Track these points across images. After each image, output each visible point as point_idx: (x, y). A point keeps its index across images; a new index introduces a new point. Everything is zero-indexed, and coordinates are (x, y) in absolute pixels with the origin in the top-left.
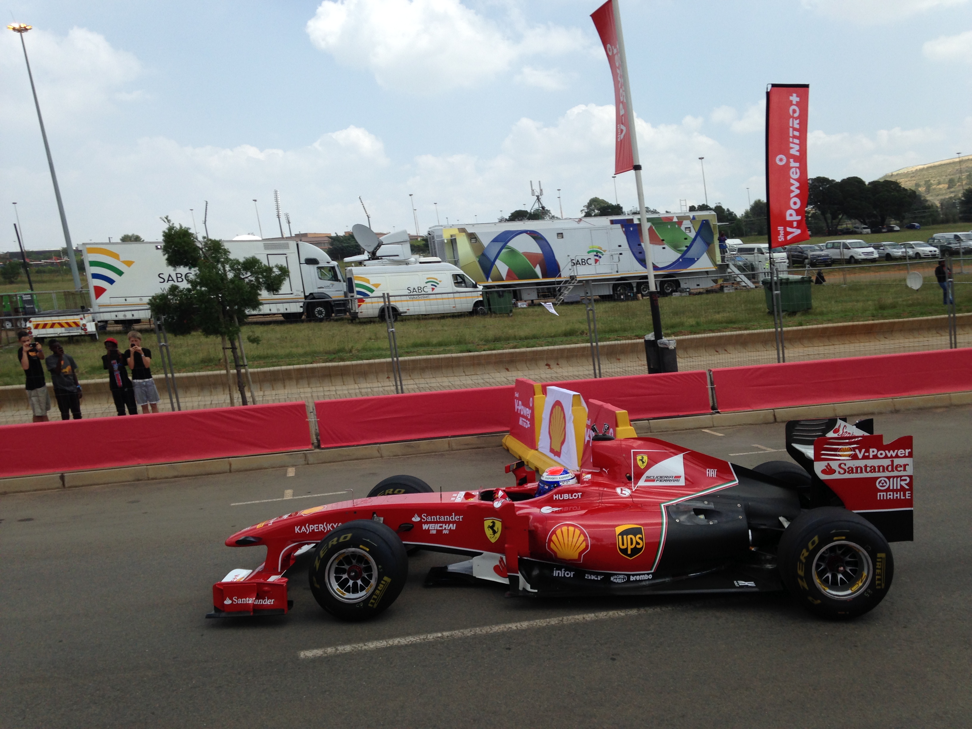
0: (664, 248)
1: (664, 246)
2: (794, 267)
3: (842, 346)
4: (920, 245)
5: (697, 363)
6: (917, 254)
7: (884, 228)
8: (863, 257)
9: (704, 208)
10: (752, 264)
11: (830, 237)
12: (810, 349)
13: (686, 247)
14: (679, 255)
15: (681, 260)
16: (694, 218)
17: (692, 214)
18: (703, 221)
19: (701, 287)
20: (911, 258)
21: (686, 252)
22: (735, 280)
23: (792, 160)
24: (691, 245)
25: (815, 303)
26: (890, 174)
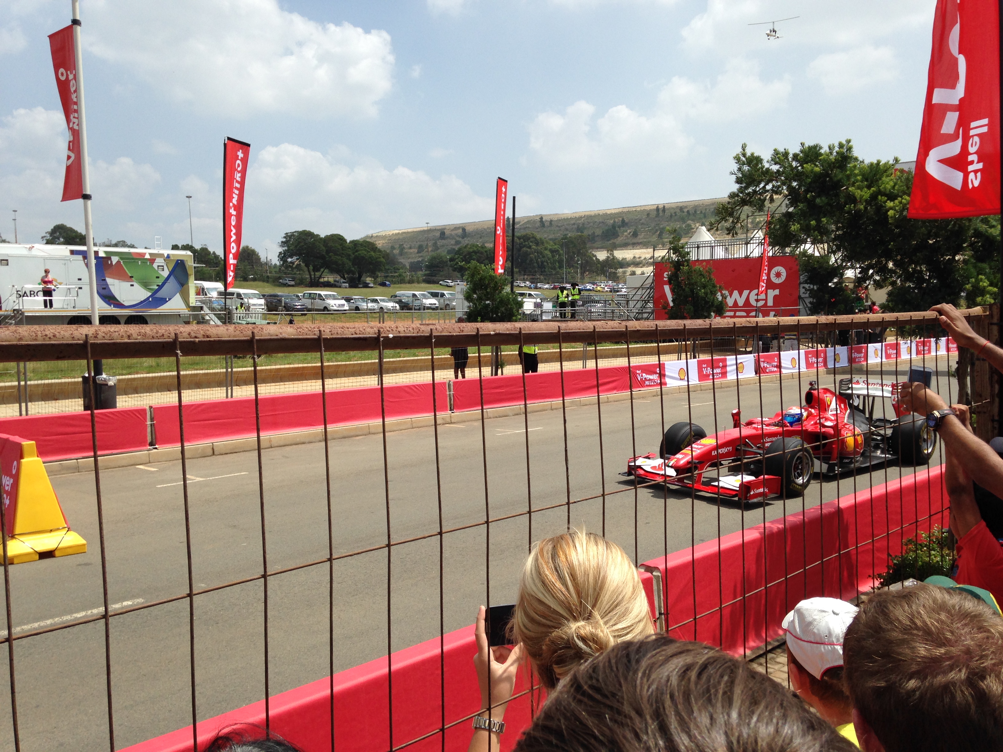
1: (132, 283)
4: (383, 301)
6: (381, 308)
7: (360, 284)
8: (335, 308)
9: (188, 247)
11: (309, 288)
13: (157, 286)
14: (149, 294)
15: (150, 299)
16: (172, 257)
18: (179, 260)
20: (374, 311)
21: (156, 291)
24: (163, 284)
26: (371, 235)
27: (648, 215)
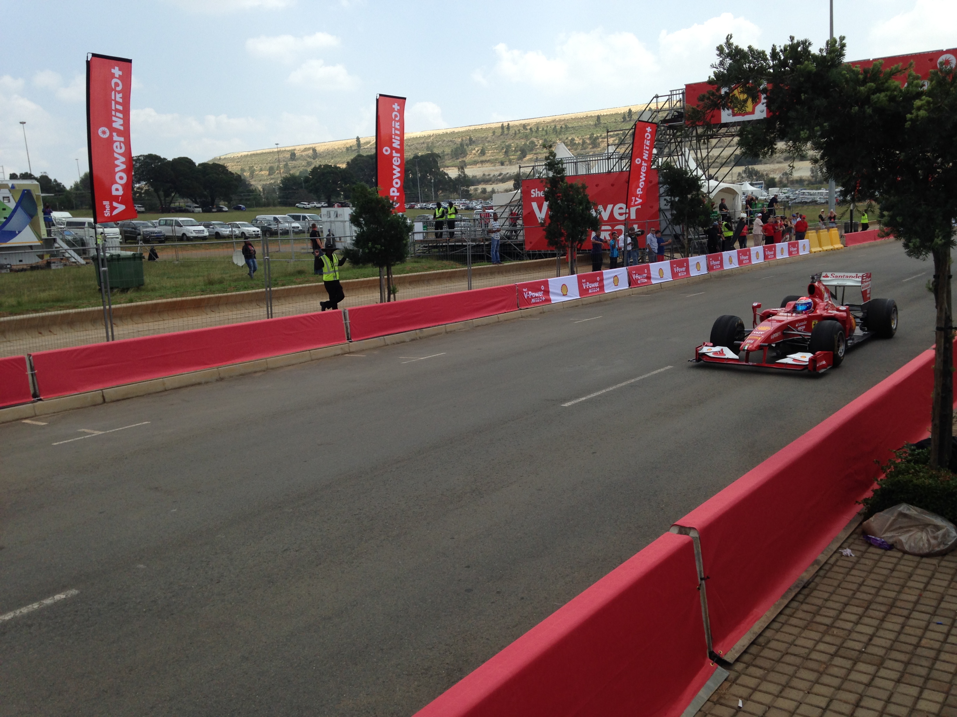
2: (126, 243)
3: (171, 321)
5: (15, 348)
6: (243, 233)
7: (213, 208)
8: (194, 234)
10: (82, 240)
11: (163, 215)
12: (140, 326)
16: (13, 187)
17: (12, 183)
18: (24, 190)
19: (24, 262)
20: (237, 237)
21: (5, 224)
22: (63, 256)
23: (115, 134)
25: (147, 279)
26: (218, 158)
27: (494, 132)
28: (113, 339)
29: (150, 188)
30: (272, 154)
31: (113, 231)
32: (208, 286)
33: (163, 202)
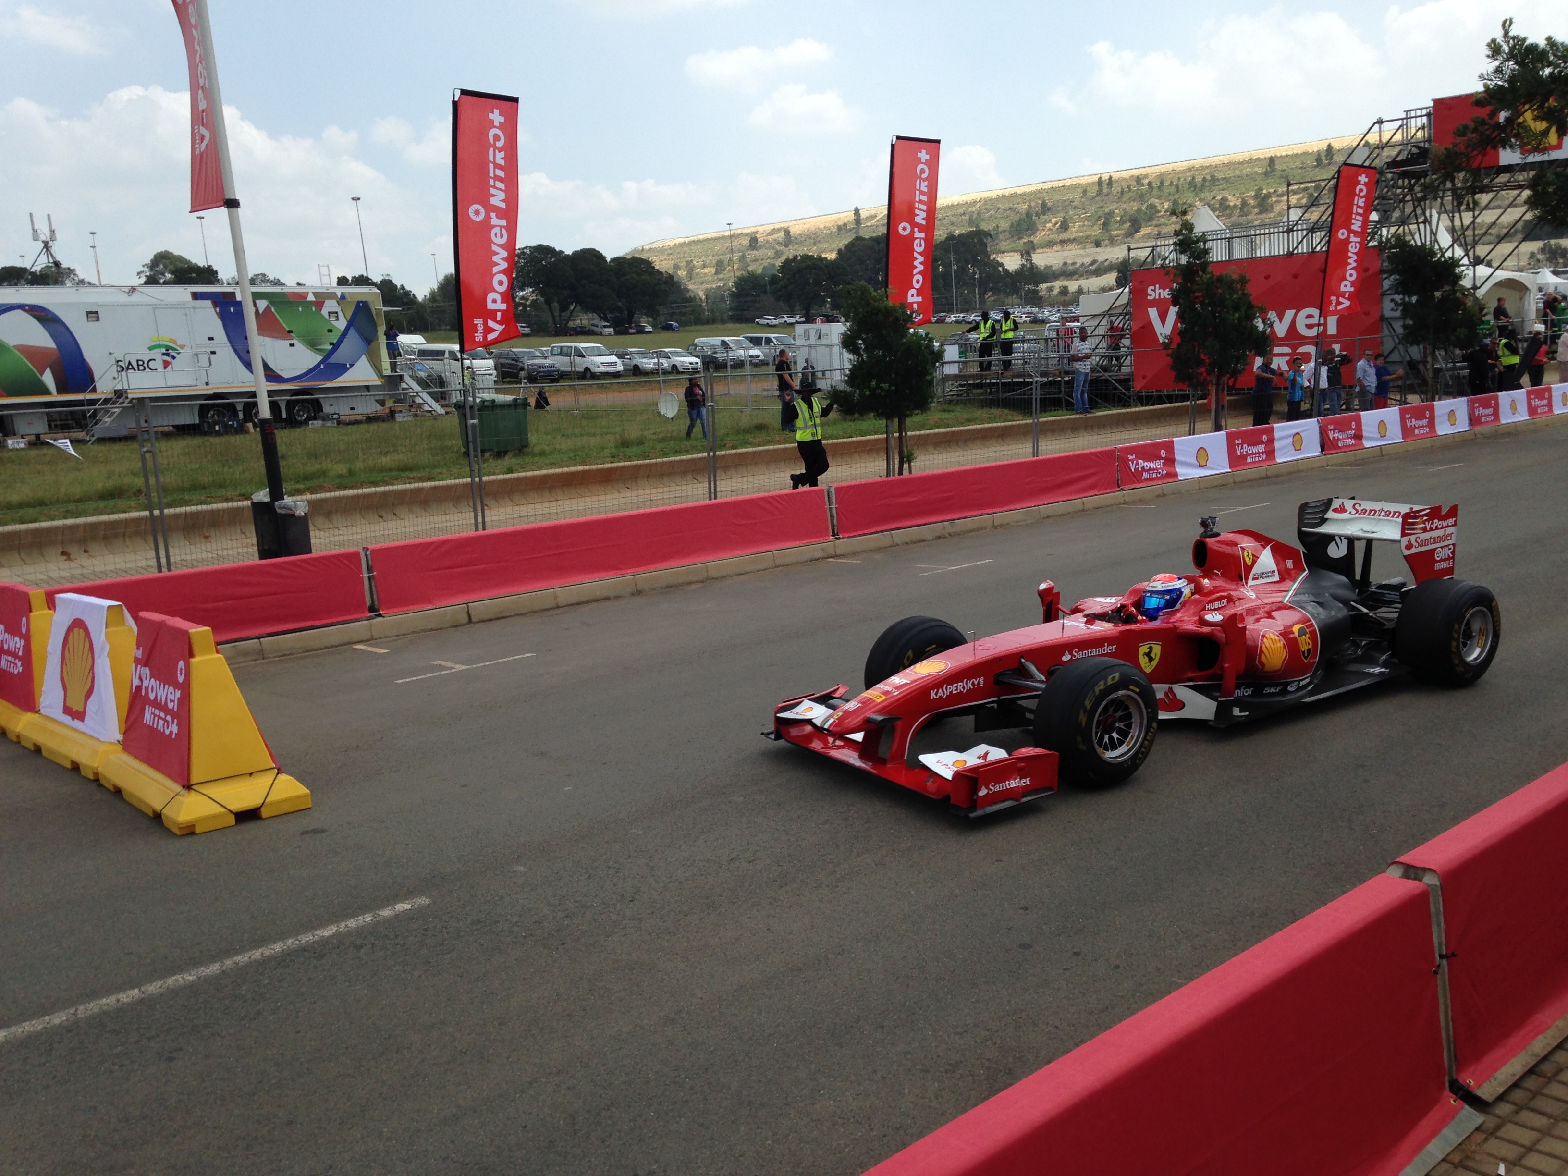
0: (292, 345)
1: (292, 342)
2: (503, 383)
3: (567, 502)
4: (678, 354)
5: (346, 538)
6: (674, 367)
7: (631, 328)
8: (602, 369)
9: (362, 281)
10: (440, 377)
11: (557, 338)
12: (523, 508)
13: (331, 344)
14: (320, 358)
15: (322, 367)
16: (343, 297)
17: (340, 290)
18: (359, 302)
19: (355, 412)
20: (665, 372)
21: (331, 353)
22: (413, 402)
23: (493, 215)
24: (340, 341)
25: (533, 438)
26: (640, 248)
27: (1085, 192)
28: (484, 529)
29: (539, 297)
30: (722, 241)
31: (485, 365)
32: (622, 449)
33: (557, 319)
